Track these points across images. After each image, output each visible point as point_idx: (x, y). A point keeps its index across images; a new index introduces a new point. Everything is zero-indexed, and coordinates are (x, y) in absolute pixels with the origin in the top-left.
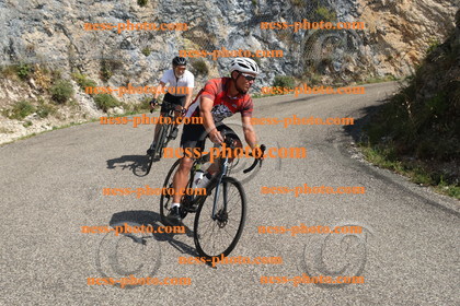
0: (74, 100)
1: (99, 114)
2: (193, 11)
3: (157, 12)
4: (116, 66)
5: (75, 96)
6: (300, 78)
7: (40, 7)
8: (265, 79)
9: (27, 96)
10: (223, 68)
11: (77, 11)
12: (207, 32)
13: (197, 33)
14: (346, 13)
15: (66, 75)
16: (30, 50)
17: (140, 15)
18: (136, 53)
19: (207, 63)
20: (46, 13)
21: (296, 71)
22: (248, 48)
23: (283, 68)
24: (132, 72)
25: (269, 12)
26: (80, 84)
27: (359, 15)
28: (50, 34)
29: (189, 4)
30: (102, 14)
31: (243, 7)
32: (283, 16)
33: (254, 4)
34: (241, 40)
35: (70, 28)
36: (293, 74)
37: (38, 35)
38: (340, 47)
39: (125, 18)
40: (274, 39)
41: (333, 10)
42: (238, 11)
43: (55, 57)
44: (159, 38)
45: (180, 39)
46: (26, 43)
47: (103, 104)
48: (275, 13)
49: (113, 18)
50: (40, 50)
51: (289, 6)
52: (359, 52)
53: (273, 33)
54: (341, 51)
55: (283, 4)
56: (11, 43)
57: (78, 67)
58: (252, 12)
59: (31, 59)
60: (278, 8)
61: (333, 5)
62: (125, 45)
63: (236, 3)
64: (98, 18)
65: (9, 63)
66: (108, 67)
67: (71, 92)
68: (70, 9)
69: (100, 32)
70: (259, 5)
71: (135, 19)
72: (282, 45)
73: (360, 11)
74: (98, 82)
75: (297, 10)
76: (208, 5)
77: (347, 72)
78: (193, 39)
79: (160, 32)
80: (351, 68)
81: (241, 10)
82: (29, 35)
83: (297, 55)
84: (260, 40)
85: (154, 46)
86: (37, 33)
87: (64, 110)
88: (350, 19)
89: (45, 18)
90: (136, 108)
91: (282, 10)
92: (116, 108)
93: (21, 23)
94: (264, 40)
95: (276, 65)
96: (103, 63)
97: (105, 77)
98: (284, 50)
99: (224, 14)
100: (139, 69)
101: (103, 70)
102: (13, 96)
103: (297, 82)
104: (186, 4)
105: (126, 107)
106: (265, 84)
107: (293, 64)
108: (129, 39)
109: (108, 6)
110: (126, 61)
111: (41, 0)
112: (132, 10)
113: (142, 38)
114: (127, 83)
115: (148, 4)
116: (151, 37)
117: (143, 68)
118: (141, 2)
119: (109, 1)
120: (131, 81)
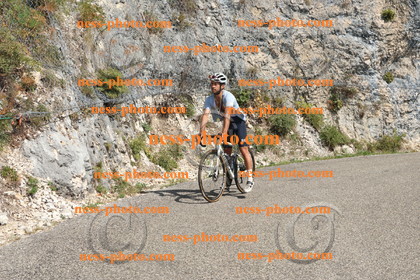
0: (296, 133)
1: (324, 152)
3: (406, 28)
4: (348, 94)
5: (298, 129)
11: (307, 28)
15: (289, 104)
16: (252, 74)
17: (384, 32)
18: (376, 78)
20: (272, 32)
24: (369, 103)
26: (304, 116)
28: (275, 56)
30: (336, 32)
35: (298, 48)
37: (261, 56)
39: (364, 36)
44: (407, 61)
46: (248, 66)
47: (329, 140)
49: (350, 37)
50: (262, 75)
56: (233, 66)
57: (303, 95)
62: (363, 69)
64: (333, 36)
66: (339, 96)
67: (293, 124)
71: (377, 37)
74: (326, 113)
79: (408, 54)
82: (253, 57)
85: (399, 71)
86: (261, 54)
87: (284, 145)
89: (272, 37)
90: (370, 148)
92: (345, 147)
93: (245, 43)
96: (333, 91)
97: (334, 108)
100: (378, 99)
101: (333, 99)
105: (357, 146)
108: (368, 62)
109: (345, 22)
110: (361, 89)
111: (268, 17)
112: (374, 26)
113: (384, 60)
114: (362, 116)
115: (396, 18)
116: (396, 60)
117: (383, 97)
118: (387, 17)
119: (347, 15)
120: (367, 113)
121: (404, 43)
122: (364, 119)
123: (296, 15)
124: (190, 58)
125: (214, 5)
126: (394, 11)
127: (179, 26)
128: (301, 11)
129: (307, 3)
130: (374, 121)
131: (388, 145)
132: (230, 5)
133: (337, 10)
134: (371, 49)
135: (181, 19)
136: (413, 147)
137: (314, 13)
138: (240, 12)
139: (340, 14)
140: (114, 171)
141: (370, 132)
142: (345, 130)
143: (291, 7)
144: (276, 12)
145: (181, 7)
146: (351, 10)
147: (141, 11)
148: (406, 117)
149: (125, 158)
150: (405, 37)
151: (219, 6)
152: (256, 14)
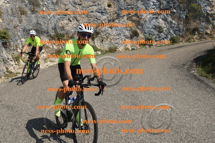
2: (132, 8)
3: (116, 9)
4: (98, 33)
6: (183, 37)
7: (67, 10)
8: (165, 38)
9: (61, 47)
10: (146, 33)
12: (138, 17)
13: (134, 18)
14: (206, 6)
16: (63, 28)
17: (108, 11)
18: (107, 28)
19: (139, 31)
21: (181, 34)
22: (157, 24)
23: (175, 33)
24: (105, 36)
25: (168, 7)
27: (213, 6)
28: (71, 21)
29: (130, 5)
30: (92, 12)
31: (155, 5)
32: (175, 9)
33: (160, 4)
34: (154, 20)
35: (79, 18)
36: (179, 35)
38: (203, 22)
39: (102, 13)
40: (170, 19)
41: (199, 5)
42: (153, 7)
43: (72, 31)
44: (117, 21)
45: (126, 21)
46: (61, 25)
48: (171, 7)
49: (97, 13)
50: (67, 28)
51: (178, 4)
52: (213, 24)
53: (170, 16)
54: (203, 24)
55: (174, 3)
56: (55, 25)
58: (160, 7)
59: (63, 32)
60: (172, 5)
61: (200, 2)
63: (152, 4)
65: (54, 34)
68: (79, 10)
69: (92, 19)
70: (163, 4)
71: (106, 13)
72: (174, 22)
73: (213, 4)
75: (181, 5)
76: (139, 5)
77: (207, 34)
78: (132, 21)
79: (117, 18)
80: (209, 32)
81: (154, 7)
82: (63, 22)
83: (181, 26)
84: (163, 20)
86: (65, 21)
88: (209, 8)
90: (106, 52)
91: (174, 6)
92: (98, 52)
94: (165, 20)
95: (171, 31)
97: (93, 39)
98: (175, 24)
99: (146, 9)
100: (108, 35)
102: (55, 47)
103: (181, 39)
104: (129, 5)
105: (102, 51)
106: (166, 40)
107: (179, 31)
108: (103, 22)
109: (95, 8)
110: (102, 31)
111: (67, 7)
112: (105, 9)
113: (109, 21)
114: (103, 41)
115: (112, 6)
116: (113, 21)
117: (109, 34)
118: (109, 6)
119: (95, 5)
120: (104, 40)
121: (116, 15)
122: (104, 42)
123: (77, 6)
124: (38, 23)
125: (46, 4)
126: (111, 4)
127: (33, 12)
128: (79, 4)
129: (81, 2)
130: (107, 42)
131: (112, 50)
132: (53, 3)
133: (92, 4)
134: (105, 17)
135: (34, 9)
136: (121, 50)
137: (84, 5)
138: (56, 6)
139: (93, 5)
140: (7, 69)
141: (106, 46)
142: (97, 46)
143: (75, 3)
144: (70, 5)
145: (33, 4)
146: (97, 3)
147: (17, 6)
148: (118, 40)
149: (13, 63)
150: (116, 13)
151: (48, 4)
152: (63, 6)
